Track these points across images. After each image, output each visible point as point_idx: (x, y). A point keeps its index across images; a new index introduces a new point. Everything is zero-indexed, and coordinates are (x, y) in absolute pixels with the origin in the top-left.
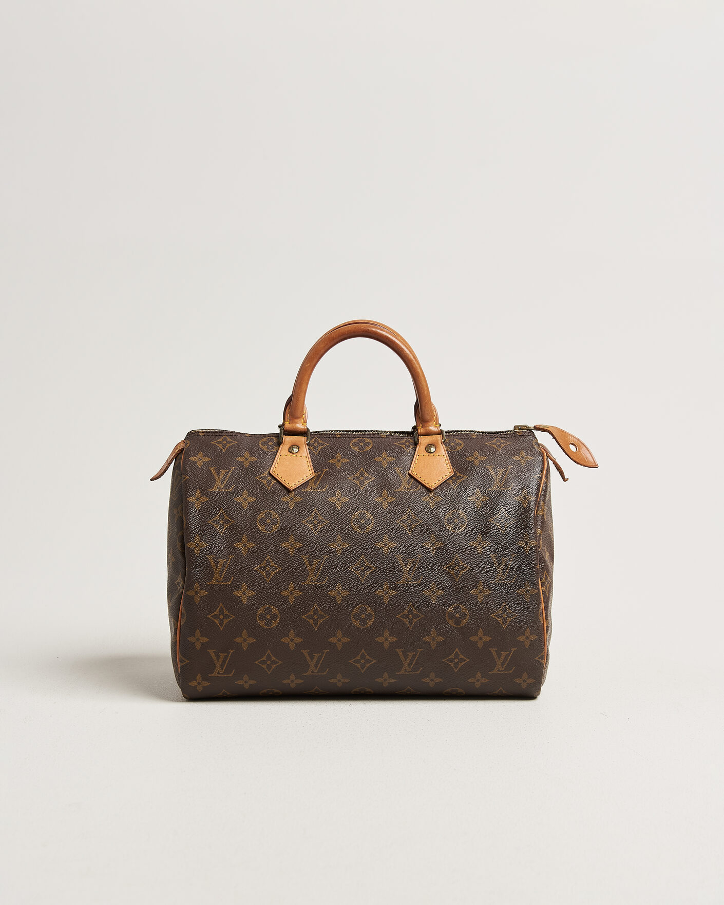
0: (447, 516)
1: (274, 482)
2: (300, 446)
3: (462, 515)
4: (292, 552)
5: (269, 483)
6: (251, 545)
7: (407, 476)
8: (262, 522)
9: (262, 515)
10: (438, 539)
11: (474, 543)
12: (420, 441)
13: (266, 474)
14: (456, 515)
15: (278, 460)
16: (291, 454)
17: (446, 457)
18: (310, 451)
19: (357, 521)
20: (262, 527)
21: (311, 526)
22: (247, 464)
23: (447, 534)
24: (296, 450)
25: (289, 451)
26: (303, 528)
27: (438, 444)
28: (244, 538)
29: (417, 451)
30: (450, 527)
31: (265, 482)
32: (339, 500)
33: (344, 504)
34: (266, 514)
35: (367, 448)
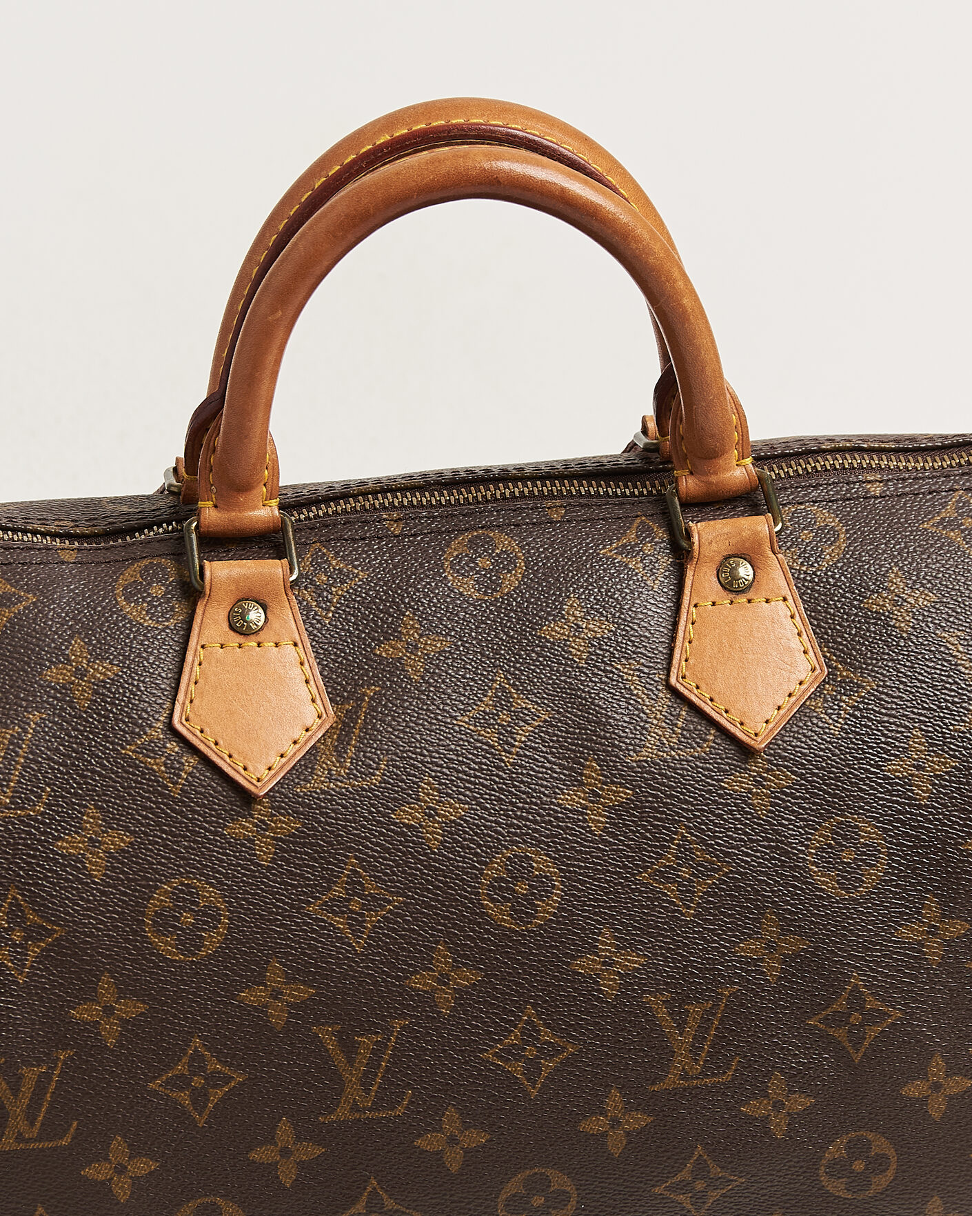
0: (818, 839)
1: (190, 762)
2: (268, 600)
3: (868, 832)
4: (278, 1016)
5: (174, 769)
6: (131, 1009)
7: (664, 698)
8: (165, 923)
9: (160, 899)
10: (788, 925)
11: (912, 930)
12: (695, 539)
13: (157, 731)
14: (845, 835)
15: (197, 668)
16: (240, 639)
17: (795, 604)
18: (306, 609)
19: (501, 888)
20: (166, 943)
21: (339, 922)
22: (83, 695)
23: (817, 908)
24: (255, 615)
25: (232, 628)
26: (313, 931)
27: (761, 553)
28: (105, 984)
29: (687, 591)
30: (826, 882)
31: (157, 765)
32: (431, 814)
33: (452, 828)
34: (175, 896)
35: (510, 581)
